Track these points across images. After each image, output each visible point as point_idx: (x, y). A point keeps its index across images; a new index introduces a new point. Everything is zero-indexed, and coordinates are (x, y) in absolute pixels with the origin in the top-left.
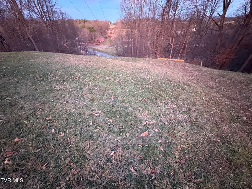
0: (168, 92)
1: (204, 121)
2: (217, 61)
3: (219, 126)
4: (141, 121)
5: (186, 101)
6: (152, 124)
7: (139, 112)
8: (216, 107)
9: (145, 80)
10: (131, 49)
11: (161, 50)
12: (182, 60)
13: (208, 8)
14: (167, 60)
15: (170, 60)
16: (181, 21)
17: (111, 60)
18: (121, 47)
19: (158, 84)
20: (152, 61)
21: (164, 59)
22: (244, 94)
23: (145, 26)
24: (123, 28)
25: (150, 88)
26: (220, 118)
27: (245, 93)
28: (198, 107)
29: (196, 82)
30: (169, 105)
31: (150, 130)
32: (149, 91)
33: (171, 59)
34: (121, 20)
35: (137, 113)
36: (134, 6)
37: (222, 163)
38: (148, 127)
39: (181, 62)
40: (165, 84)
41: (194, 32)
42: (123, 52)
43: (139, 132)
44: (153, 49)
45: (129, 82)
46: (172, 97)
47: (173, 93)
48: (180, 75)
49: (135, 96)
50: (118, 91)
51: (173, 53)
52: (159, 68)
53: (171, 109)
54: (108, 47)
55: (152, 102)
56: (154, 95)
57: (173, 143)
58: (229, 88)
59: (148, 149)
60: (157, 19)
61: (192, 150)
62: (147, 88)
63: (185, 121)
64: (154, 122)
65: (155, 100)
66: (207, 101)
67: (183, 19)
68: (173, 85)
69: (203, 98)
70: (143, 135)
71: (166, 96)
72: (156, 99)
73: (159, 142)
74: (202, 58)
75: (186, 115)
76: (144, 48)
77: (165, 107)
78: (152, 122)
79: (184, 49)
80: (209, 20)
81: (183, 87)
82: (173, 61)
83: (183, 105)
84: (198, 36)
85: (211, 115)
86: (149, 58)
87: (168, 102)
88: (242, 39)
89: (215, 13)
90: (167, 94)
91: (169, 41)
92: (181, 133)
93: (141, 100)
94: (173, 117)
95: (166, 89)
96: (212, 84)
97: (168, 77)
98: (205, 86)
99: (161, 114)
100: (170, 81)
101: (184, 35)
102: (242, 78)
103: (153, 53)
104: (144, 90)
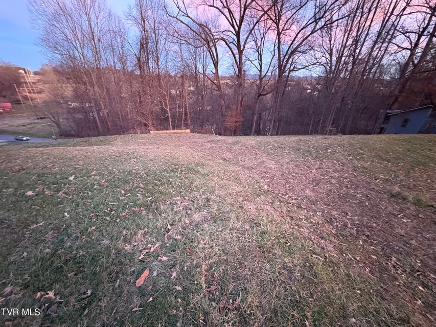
0: (173, 183)
1: (228, 210)
2: (229, 126)
3: (245, 208)
4: (131, 256)
5: (202, 190)
6: (155, 250)
7: (125, 241)
8: (237, 185)
9: (130, 173)
10: (95, 121)
11: (153, 119)
12: (188, 131)
13: (198, 63)
14: (167, 133)
15: (171, 133)
16: (170, 76)
17: (41, 149)
18: (67, 119)
19: (156, 175)
20: (141, 137)
21: (160, 132)
22: (259, 160)
23: (113, 80)
24: (63, 83)
25: (141, 185)
26: (244, 197)
27: (259, 158)
28: (218, 192)
29: (210, 158)
30: (179, 203)
31: (152, 266)
32: (142, 191)
33: (172, 131)
34: (54, 68)
35: (120, 244)
36: (78, 45)
37: (255, 256)
38: (149, 259)
39: (187, 133)
40: (168, 173)
41: (193, 92)
42: (75, 128)
43: (130, 281)
44: (139, 118)
45: (96, 187)
46: (181, 190)
47: (181, 183)
48: (188, 152)
49: (111, 210)
50: (66, 214)
51: (173, 122)
52: (155, 148)
53: (183, 209)
54: (28, 121)
55: (149, 210)
56: (151, 196)
57: (194, 265)
58: (245, 156)
59: (154, 304)
60: (132, 71)
61: (221, 260)
62: (137, 187)
63: (205, 220)
64: (157, 245)
65: (153, 204)
66: (227, 180)
67: (173, 74)
68: (179, 170)
69: (223, 177)
70: (140, 282)
71: (171, 191)
72: (156, 201)
73: (172, 277)
74: (212, 125)
75: (205, 210)
76: (122, 117)
77: (172, 210)
78: (153, 247)
79: (186, 114)
80: (204, 77)
81: (195, 169)
82: (176, 133)
83: (199, 197)
84: (198, 96)
85: (234, 197)
86: (135, 133)
87: (177, 200)
88: (242, 99)
89: (207, 70)
90: (173, 187)
91: (162, 105)
92: (203, 241)
93: (127, 215)
94: (187, 222)
95: (171, 180)
96: (228, 155)
97: (171, 160)
98: (221, 161)
99: (169, 225)
100: (175, 165)
101: (181, 96)
102: (254, 142)
103: (140, 124)
104: (130, 194)
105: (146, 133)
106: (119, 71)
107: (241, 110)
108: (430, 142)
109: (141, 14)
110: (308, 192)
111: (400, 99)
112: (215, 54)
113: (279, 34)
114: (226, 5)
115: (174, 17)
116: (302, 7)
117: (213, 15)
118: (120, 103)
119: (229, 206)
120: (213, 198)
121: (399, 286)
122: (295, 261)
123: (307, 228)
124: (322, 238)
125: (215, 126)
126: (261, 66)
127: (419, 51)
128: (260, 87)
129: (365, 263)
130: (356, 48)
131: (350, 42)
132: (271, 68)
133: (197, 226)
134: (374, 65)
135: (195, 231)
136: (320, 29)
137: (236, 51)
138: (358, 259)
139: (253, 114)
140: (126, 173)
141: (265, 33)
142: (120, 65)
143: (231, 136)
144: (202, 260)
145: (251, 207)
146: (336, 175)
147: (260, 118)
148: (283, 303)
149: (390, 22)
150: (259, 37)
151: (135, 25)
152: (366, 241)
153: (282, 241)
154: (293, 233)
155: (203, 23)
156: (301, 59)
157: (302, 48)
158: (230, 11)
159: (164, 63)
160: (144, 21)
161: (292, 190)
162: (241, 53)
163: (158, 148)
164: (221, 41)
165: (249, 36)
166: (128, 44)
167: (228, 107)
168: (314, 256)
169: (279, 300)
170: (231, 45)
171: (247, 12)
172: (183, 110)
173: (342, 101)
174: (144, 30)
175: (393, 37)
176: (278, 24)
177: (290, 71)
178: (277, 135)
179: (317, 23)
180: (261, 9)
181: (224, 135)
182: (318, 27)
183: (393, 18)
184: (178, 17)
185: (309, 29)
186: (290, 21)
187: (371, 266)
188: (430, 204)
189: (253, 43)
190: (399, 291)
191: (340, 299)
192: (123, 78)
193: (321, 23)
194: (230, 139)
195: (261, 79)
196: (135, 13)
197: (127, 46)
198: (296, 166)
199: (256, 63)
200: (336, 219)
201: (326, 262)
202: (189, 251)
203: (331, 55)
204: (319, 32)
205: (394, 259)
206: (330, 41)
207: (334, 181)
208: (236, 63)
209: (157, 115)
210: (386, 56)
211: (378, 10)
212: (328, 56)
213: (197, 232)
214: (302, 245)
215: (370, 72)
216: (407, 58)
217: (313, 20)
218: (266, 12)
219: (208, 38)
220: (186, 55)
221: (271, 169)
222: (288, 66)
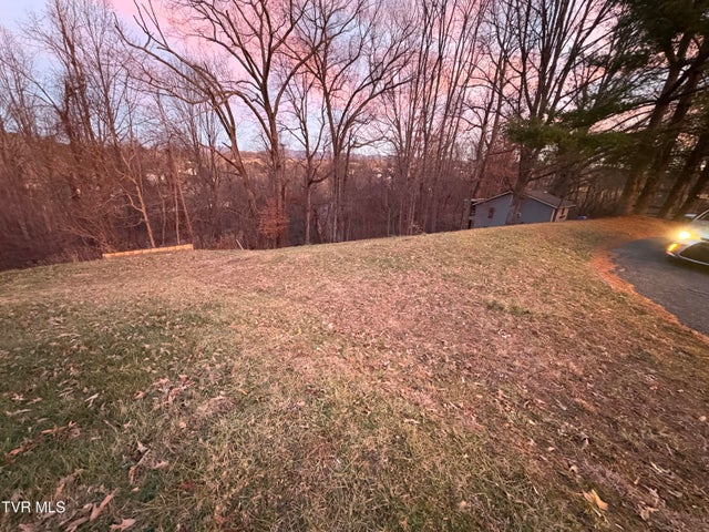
0: (153, 352)
1: (266, 380)
2: (266, 233)
3: (296, 370)
5: (215, 354)
6: (101, 514)
8: (283, 331)
9: (42, 350)
11: (108, 229)
12: (189, 246)
13: (198, 129)
14: (142, 255)
15: (152, 254)
16: (142, 150)
19: (112, 343)
20: (82, 269)
21: (127, 253)
22: (318, 283)
25: (73, 372)
26: (294, 350)
27: (318, 281)
28: (248, 351)
30: (166, 391)
32: (75, 385)
33: (156, 250)
39: (187, 251)
40: (141, 332)
44: (73, 231)
46: (172, 363)
47: (171, 349)
48: (189, 286)
51: (157, 232)
52: (113, 286)
53: (175, 401)
55: (91, 423)
56: (97, 391)
57: (198, 514)
58: (296, 280)
60: (50, 138)
61: (254, 483)
62: (59, 380)
63: (223, 411)
64: (109, 498)
65: (102, 408)
66: (264, 326)
68: (168, 323)
69: (257, 323)
71: (149, 369)
72: (109, 400)
75: (221, 392)
76: (29, 229)
77: (150, 407)
78: (98, 506)
79: (182, 216)
80: (212, 153)
81: (203, 317)
82: (165, 253)
83: (208, 368)
84: (205, 185)
85: (277, 353)
86: (64, 262)
87: (161, 386)
88: (283, 189)
89: (217, 141)
90: (152, 360)
91: (128, 201)
92: (216, 456)
93: (26, 450)
94: (183, 425)
95: (147, 346)
96: (266, 283)
97: (150, 306)
98: (254, 294)
99: (140, 445)
100: (159, 316)
101: (170, 184)
102: (307, 256)
103: (78, 242)
104: (39, 399)
105: (94, 259)
106: (14, 135)
107: (283, 206)
108: (515, 234)
109: (64, 33)
110: (392, 323)
111: (481, 185)
112: (227, 117)
113: (326, 95)
114: (237, 42)
115: (138, 47)
116: (352, 61)
117: (216, 54)
118: (22, 201)
119: (268, 373)
120: (237, 364)
121: (509, 428)
122: (380, 439)
123: (395, 378)
124: (416, 388)
125: (241, 233)
126: (306, 138)
127: (489, 129)
128: (309, 169)
129: (470, 409)
130: (425, 123)
131: (418, 113)
132: (322, 142)
133: (204, 429)
134: (448, 143)
135: (201, 440)
136: (381, 92)
137: (263, 114)
138: (461, 405)
139: (305, 211)
140: (33, 352)
141: (306, 92)
142: (15, 124)
143: (272, 248)
144: (215, 496)
145: (307, 366)
146: (425, 290)
147: (316, 216)
148: (365, 521)
149: (456, 94)
150: (297, 96)
151: (49, 50)
152: (468, 376)
153: (358, 411)
154: (375, 393)
155: (199, 64)
156: (362, 132)
157: (360, 117)
158: (246, 53)
159: (125, 125)
160: (72, 48)
161: (369, 323)
162: (272, 117)
163: (121, 286)
164: (235, 96)
165: (281, 92)
166: (35, 86)
167: (261, 202)
168: (406, 420)
169: (360, 518)
170: (254, 104)
171: (273, 57)
172: (175, 209)
173: (421, 188)
174: (74, 63)
175: (462, 112)
176: (323, 80)
177: (350, 148)
178: (345, 240)
179: (375, 86)
180: (295, 56)
181: (259, 249)
182: (377, 90)
183: (458, 89)
184: (148, 48)
185: (367, 92)
186: (339, 77)
187: (477, 411)
188: (525, 310)
189: (290, 104)
190: (511, 435)
191: (444, 477)
192: (26, 150)
193: (380, 86)
194: (269, 254)
195: (310, 158)
196: (49, 27)
197: (31, 89)
198: (373, 285)
199: (299, 133)
200: (430, 354)
201: (422, 424)
202: (186, 486)
203: (399, 128)
204: (379, 96)
205: (500, 392)
206: (395, 110)
207: (423, 300)
208: (267, 131)
209: (118, 223)
210: (459, 134)
211: (442, 78)
212: (396, 130)
213: (205, 440)
214: (389, 409)
215: (445, 152)
216: (479, 136)
217: (369, 80)
218: (303, 62)
219: (212, 89)
220: (172, 114)
221: (337, 295)
222: (346, 140)
